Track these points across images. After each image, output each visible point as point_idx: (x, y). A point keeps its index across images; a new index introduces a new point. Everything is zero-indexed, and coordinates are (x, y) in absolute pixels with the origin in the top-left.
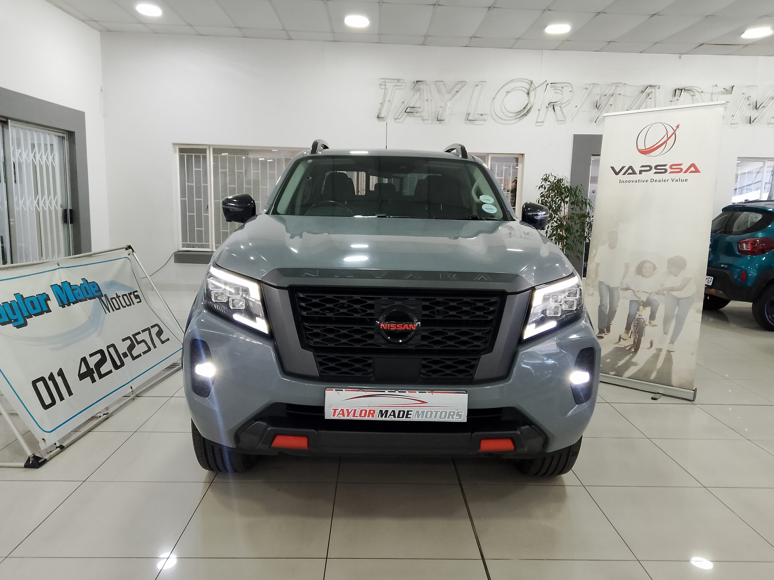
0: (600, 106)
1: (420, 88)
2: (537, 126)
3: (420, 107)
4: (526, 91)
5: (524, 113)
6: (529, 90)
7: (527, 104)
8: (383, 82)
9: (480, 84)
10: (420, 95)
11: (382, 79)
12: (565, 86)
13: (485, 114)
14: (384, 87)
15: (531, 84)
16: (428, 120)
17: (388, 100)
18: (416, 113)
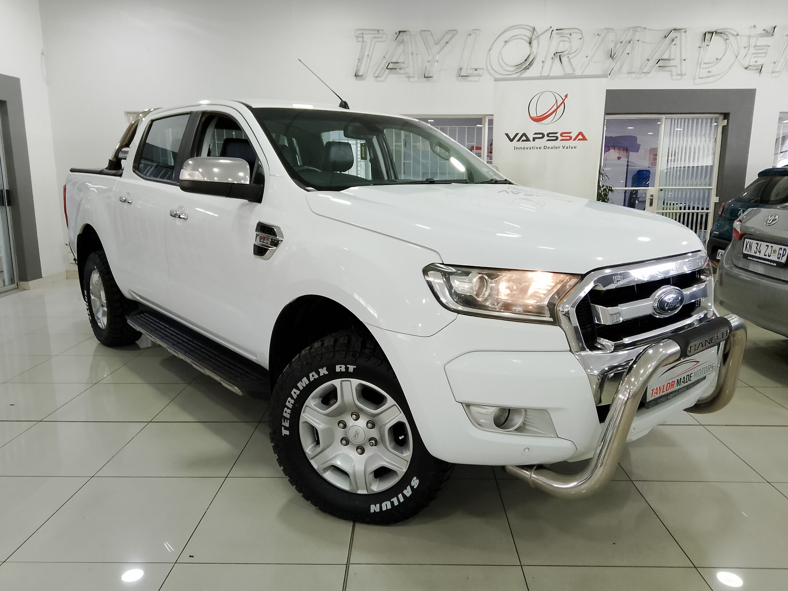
0: (614, 55)
1: (404, 40)
3: (403, 63)
4: (528, 40)
5: (526, 66)
6: (531, 39)
7: (529, 55)
8: (360, 34)
9: (473, 33)
10: (404, 48)
11: (358, 29)
12: (574, 33)
13: (480, 69)
14: (360, 39)
15: (533, 31)
16: (413, 77)
17: (367, 55)
18: (400, 69)
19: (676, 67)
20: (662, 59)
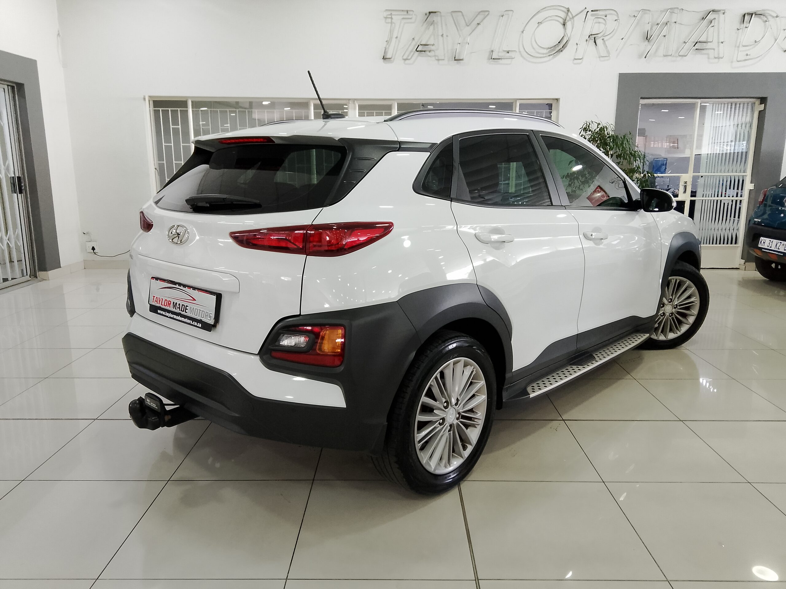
0: (650, 38)
1: (434, 21)
2: (575, 64)
3: (433, 45)
4: (562, 21)
5: (559, 49)
6: (566, 20)
7: (563, 37)
8: (389, 15)
9: (506, 14)
10: (434, 29)
11: (387, 10)
12: (609, 14)
13: (512, 51)
14: (389, 20)
15: (567, 12)
16: (443, 60)
17: (396, 37)
18: (430, 52)
19: (714, 49)
20: (700, 42)
